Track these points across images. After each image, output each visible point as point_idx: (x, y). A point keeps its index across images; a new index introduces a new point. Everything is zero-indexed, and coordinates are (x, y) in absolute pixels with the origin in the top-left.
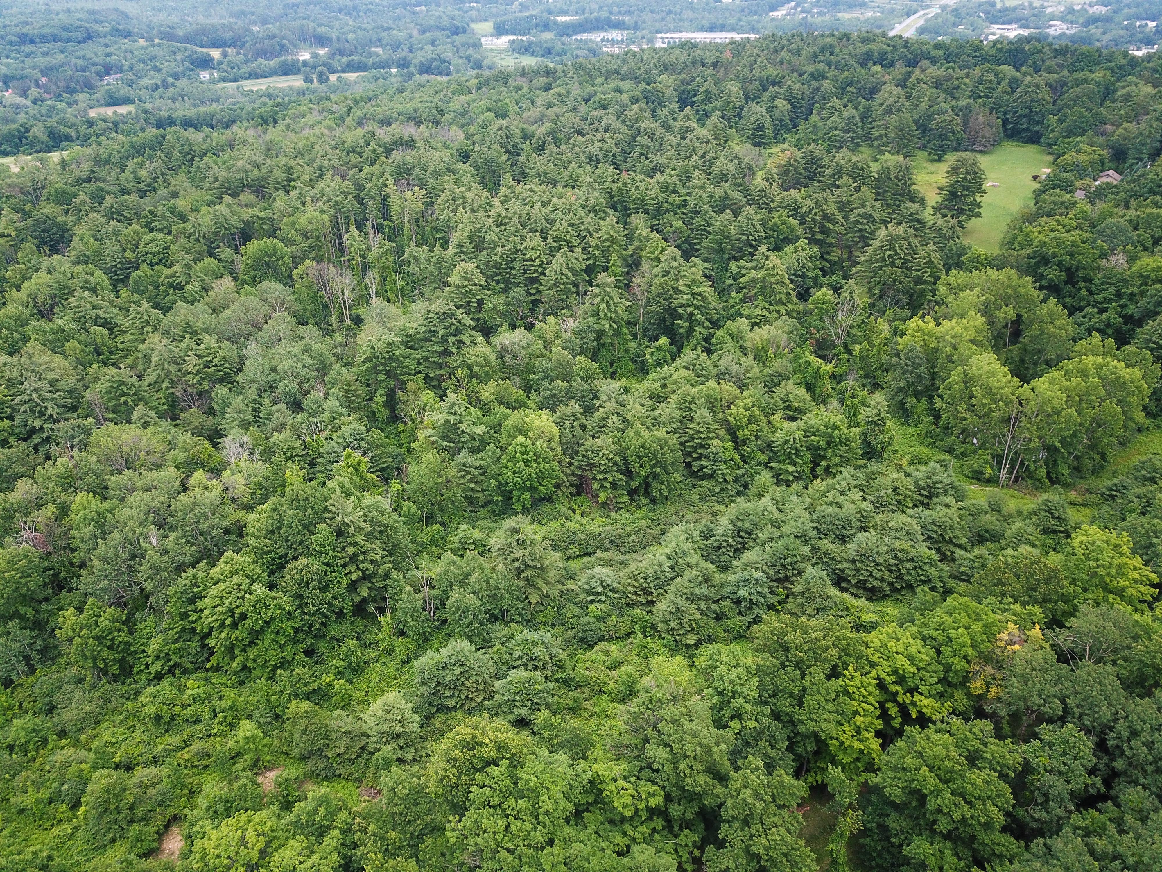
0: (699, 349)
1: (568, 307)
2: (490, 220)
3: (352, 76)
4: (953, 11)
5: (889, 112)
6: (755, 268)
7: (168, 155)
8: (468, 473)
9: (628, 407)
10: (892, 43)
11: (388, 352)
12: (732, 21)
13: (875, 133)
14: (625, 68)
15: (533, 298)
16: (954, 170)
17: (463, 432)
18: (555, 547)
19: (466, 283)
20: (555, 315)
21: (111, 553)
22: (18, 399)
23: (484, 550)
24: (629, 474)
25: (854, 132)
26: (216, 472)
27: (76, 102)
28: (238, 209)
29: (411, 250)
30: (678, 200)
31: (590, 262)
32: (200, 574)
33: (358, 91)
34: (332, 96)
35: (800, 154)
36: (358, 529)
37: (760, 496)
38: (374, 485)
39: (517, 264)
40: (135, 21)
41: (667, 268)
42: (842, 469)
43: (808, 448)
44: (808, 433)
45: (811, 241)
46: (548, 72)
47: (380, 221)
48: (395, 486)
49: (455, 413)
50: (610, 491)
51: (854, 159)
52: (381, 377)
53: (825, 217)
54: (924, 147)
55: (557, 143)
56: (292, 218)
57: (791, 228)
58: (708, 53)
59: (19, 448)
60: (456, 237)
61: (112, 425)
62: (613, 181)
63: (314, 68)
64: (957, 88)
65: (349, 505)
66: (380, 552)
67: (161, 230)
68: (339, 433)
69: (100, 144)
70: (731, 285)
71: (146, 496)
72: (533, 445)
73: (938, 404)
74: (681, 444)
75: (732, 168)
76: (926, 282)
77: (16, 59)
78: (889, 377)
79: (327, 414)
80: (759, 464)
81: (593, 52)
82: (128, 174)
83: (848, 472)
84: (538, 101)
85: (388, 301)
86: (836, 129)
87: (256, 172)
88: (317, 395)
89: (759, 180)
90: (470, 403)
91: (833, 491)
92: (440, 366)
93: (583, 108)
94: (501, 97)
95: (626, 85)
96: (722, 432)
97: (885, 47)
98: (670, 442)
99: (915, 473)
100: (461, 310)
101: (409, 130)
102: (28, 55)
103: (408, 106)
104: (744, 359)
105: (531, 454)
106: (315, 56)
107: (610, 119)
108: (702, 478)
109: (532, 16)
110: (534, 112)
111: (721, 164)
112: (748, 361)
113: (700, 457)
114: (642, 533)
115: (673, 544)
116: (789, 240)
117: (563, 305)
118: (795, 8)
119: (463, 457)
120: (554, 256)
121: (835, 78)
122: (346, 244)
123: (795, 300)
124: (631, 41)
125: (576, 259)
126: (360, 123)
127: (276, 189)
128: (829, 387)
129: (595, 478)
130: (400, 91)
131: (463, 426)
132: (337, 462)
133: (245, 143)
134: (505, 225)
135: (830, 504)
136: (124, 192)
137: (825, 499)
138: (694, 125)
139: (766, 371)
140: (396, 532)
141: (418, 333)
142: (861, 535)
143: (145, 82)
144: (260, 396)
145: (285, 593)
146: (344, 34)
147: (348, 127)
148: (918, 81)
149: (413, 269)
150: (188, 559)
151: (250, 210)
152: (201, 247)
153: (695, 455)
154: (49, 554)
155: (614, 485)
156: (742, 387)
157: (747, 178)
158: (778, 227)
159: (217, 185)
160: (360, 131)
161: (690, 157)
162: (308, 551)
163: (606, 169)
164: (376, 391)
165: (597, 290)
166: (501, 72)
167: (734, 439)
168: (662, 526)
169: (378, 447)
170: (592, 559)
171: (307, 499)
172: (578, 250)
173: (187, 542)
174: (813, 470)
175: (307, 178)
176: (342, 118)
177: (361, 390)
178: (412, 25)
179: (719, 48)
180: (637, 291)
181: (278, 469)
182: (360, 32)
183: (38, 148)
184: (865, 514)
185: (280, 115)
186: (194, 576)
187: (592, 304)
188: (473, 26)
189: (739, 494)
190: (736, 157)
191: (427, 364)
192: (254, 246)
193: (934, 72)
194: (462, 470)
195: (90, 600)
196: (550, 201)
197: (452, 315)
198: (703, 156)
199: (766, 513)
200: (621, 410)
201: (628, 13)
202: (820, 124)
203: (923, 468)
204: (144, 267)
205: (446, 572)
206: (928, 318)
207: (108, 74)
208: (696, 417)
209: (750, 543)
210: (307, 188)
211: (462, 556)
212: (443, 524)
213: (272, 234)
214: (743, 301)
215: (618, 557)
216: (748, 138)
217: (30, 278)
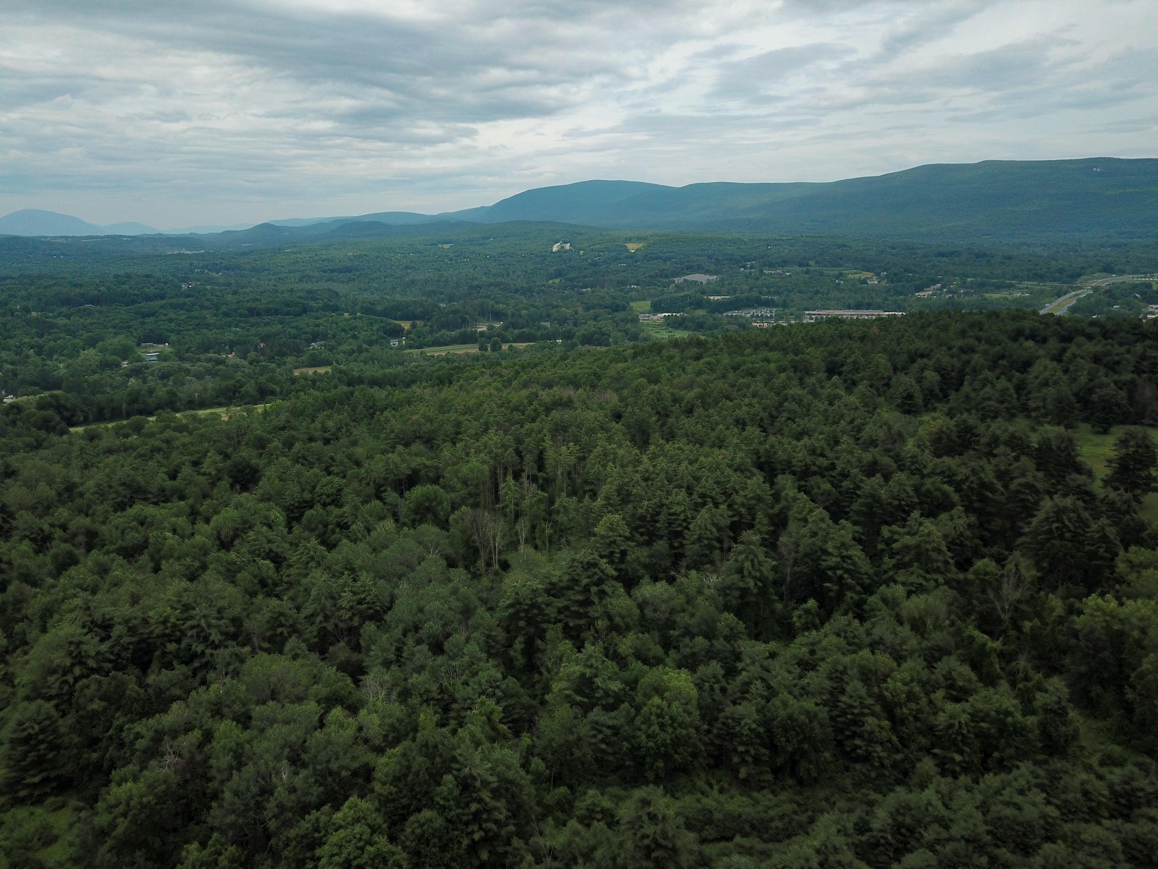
0: (850, 615)
1: (712, 562)
2: (638, 476)
3: (522, 346)
4: (1106, 292)
5: (1046, 384)
6: (908, 533)
7: (354, 409)
8: (600, 732)
9: (774, 673)
10: (1044, 321)
11: (531, 599)
12: (878, 300)
13: (1032, 404)
14: (774, 340)
15: (676, 551)
16: (1124, 443)
17: (598, 687)
18: (689, 826)
19: (611, 534)
20: (698, 570)
21: (242, 787)
22: (189, 623)
23: (612, 822)
24: (773, 747)
25: (1009, 402)
26: (353, 709)
27: (285, 363)
28: (408, 458)
29: (562, 500)
30: (825, 463)
31: (736, 519)
32: (323, 819)
33: (525, 358)
34: (503, 363)
35: (952, 423)
36: (485, 784)
37: (923, 787)
38: (505, 737)
39: (662, 517)
40: (343, 299)
41: (814, 529)
42: (1019, 763)
43: (977, 736)
44: (976, 717)
45: (969, 509)
46: (699, 344)
47: (535, 472)
48: (526, 739)
49: (591, 666)
50: (751, 766)
51: (1011, 429)
52: (522, 623)
53: (983, 485)
54: (1086, 420)
55: (705, 406)
56: (455, 467)
57: (945, 495)
58: (855, 329)
59: (180, 670)
60: (605, 489)
61: (265, 655)
62: (760, 443)
63: (489, 338)
64: (1118, 363)
65: (477, 757)
66: (505, 812)
67: (337, 474)
68: (476, 679)
69: (298, 398)
70: (883, 551)
71: (285, 729)
72: (669, 707)
73: (1130, 695)
74: (832, 719)
75: (881, 434)
76: (1101, 558)
77: (243, 328)
78: (1067, 661)
79: (466, 658)
80: (920, 749)
81: (743, 326)
82: (317, 424)
83: (1025, 768)
84: (689, 369)
85: (536, 548)
86: (989, 399)
87: (428, 425)
88: (458, 638)
89: (910, 446)
90: (607, 657)
91: (1008, 789)
92: (580, 616)
93: (731, 376)
94: (654, 365)
95: (774, 355)
96: (878, 708)
97: (1037, 324)
98: (820, 716)
99: (1109, 776)
100: (605, 560)
101: (569, 392)
102: (253, 325)
103: (569, 372)
104: (899, 629)
105: (667, 717)
106: (491, 328)
107: (758, 385)
108: (857, 760)
109: (687, 296)
110: (684, 379)
111: (870, 430)
112: (905, 631)
113: (854, 736)
114: (786, 820)
115: (822, 836)
116: (946, 506)
117: (705, 560)
118: (941, 289)
119: (597, 714)
120: (698, 511)
121: (985, 353)
122: (502, 492)
123: (954, 569)
124: (779, 317)
125: (722, 515)
126: (525, 385)
127: (444, 441)
128: (997, 666)
129: (735, 750)
130: (563, 358)
131: (598, 681)
132: (471, 709)
133: (421, 400)
134: (653, 480)
135: (1007, 804)
136: (311, 439)
137: (1000, 798)
138: (842, 393)
139: (925, 644)
140: (521, 790)
141: (561, 581)
142: (1048, 847)
143: (345, 347)
144: (404, 635)
145: (404, 848)
146: (518, 310)
147: (514, 389)
148: (1075, 356)
149: (561, 518)
150: (313, 799)
151: (418, 459)
152: (371, 490)
153: (847, 733)
154: (186, 781)
155: (757, 760)
156: (899, 658)
157: (897, 445)
158: (931, 493)
159: (392, 436)
160: (525, 393)
161: (838, 423)
162: (431, 805)
163: (753, 431)
164: (515, 638)
165: (741, 547)
166: (655, 344)
167: (891, 716)
168: (810, 813)
169: (512, 696)
170: (730, 845)
171: (436, 746)
172: (723, 507)
173: (316, 781)
174: (984, 762)
175: (473, 432)
176: (510, 381)
177: (501, 635)
178: (578, 303)
179: (865, 323)
180: (783, 550)
181: (413, 712)
182: (532, 309)
183: (247, 400)
184: (1050, 820)
185: (455, 377)
186: (317, 820)
187: (736, 561)
188: (632, 304)
189: (899, 782)
190: (885, 424)
191: (567, 613)
192: (418, 491)
193: (1092, 347)
194: (594, 728)
195: (215, 835)
196: (697, 460)
197: (595, 565)
198: (852, 422)
199: (930, 808)
200: (765, 675)
201: (777, 293)
202: (973, 394)
203: (1117, 771)
204: (318, 507)
205: (570, 843)
206: (1108, 596)
207: (314, 341)
208: (849, 689)
209: (913, 843)
210: (472, 441)
211: (588, 826)
212: (571, 787)
213: (435, 481)
214: (897, 567)
215: (760, 846)
216: (898, 406)
217: (219, 512)
